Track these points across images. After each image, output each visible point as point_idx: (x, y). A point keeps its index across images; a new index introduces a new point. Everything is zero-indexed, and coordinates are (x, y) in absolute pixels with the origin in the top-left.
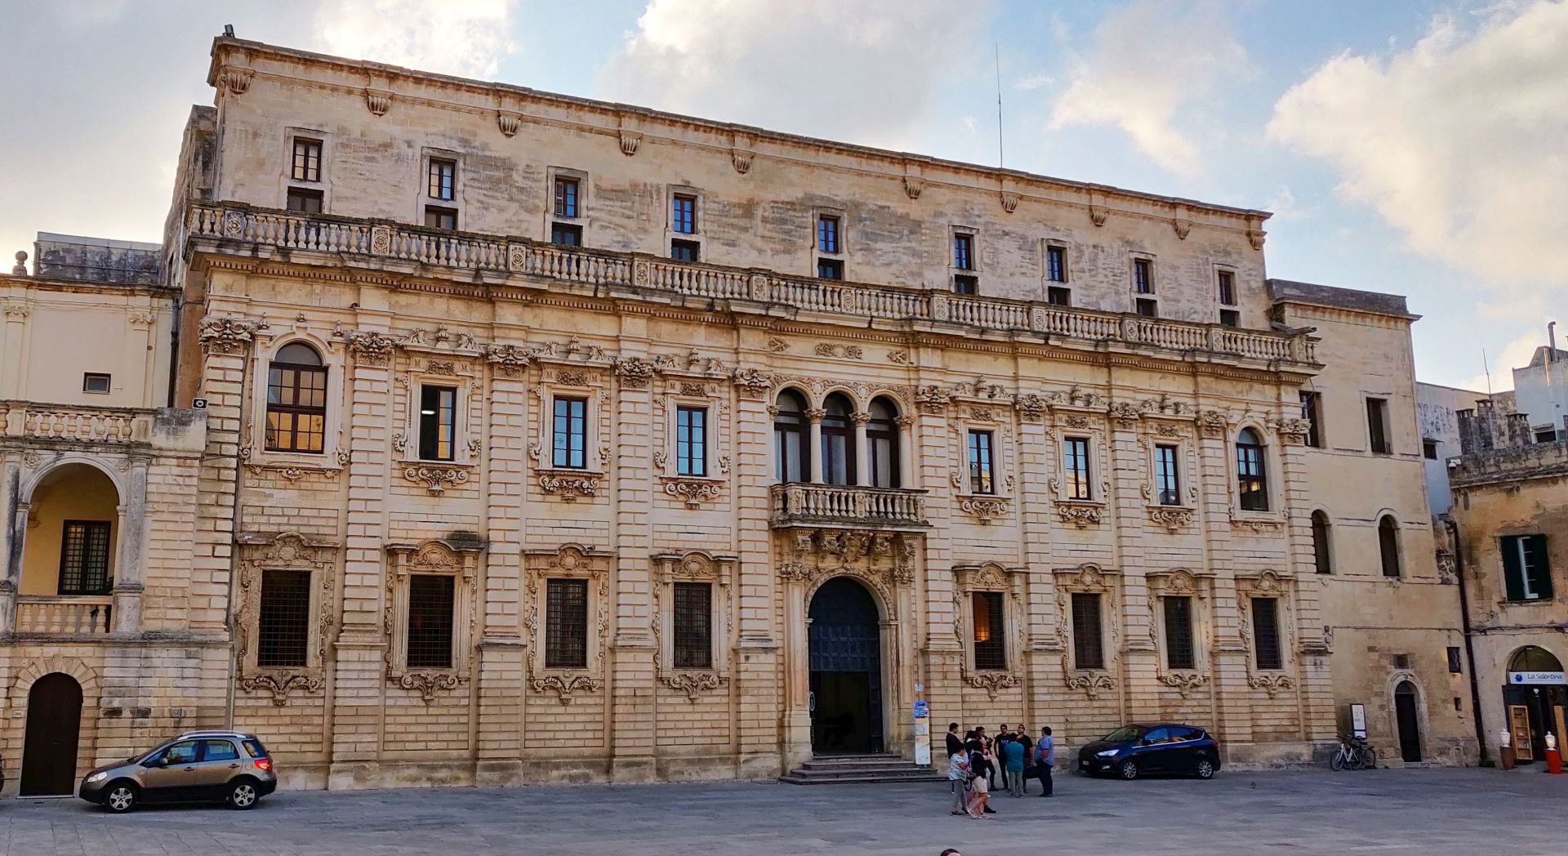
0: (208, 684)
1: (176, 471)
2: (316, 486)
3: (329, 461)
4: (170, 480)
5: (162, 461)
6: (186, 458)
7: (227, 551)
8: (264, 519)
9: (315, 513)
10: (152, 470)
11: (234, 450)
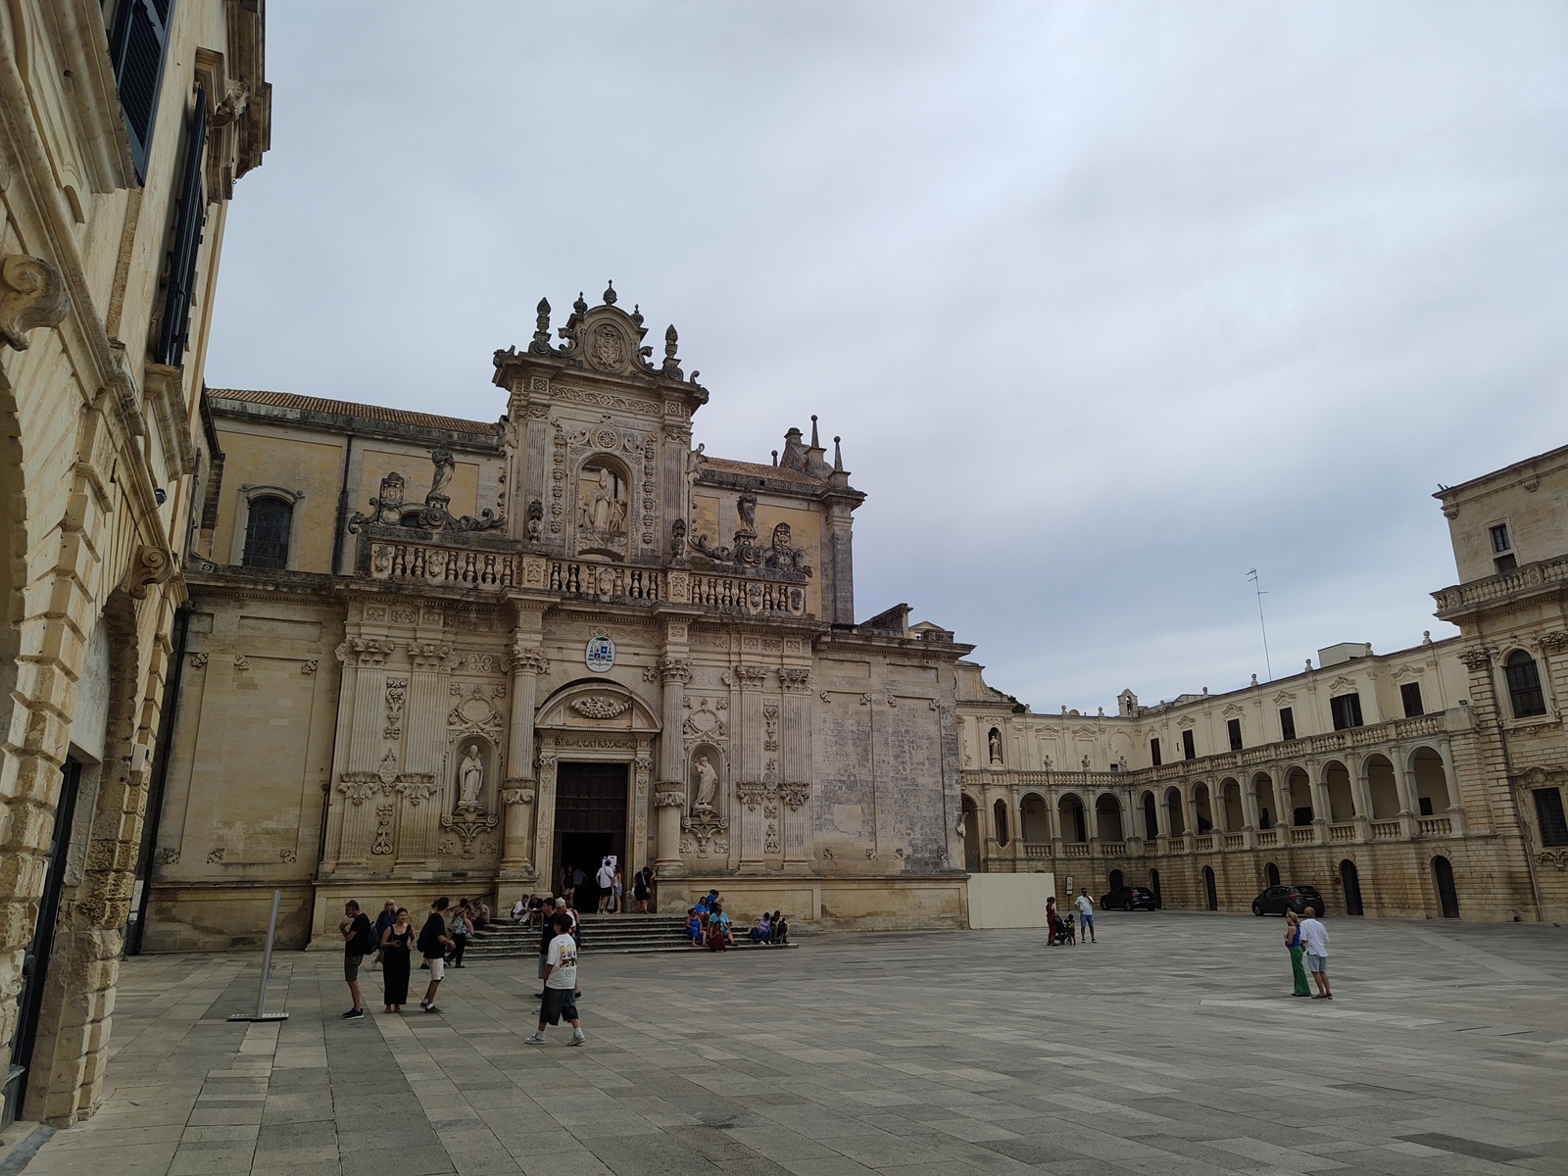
0: (1512, 858)
1: (1463, 742)
2: (1549, 734)
3: (1550, 719)
4: (1462, 747)
5: (1455, 738)
6: (1465, 734)
7: (1505, 782)
8: (1524, 760)
9: (1552, 751)
10: (1452, 743)
11: (1494, 723)
